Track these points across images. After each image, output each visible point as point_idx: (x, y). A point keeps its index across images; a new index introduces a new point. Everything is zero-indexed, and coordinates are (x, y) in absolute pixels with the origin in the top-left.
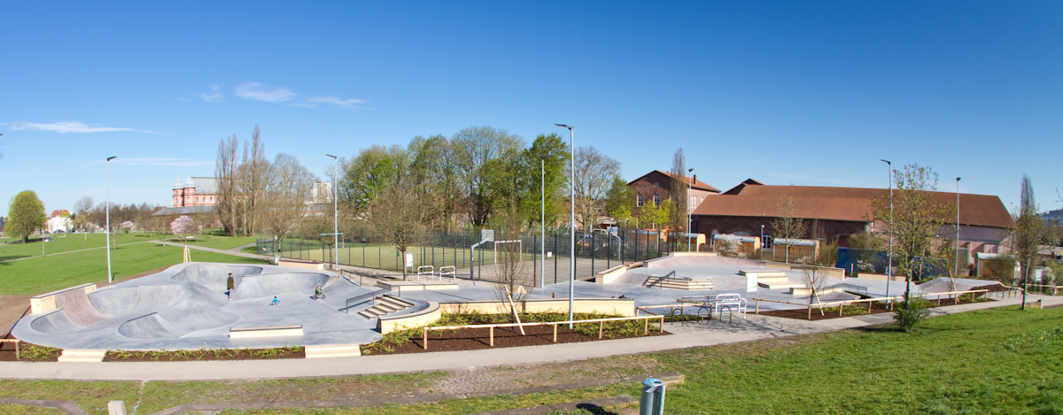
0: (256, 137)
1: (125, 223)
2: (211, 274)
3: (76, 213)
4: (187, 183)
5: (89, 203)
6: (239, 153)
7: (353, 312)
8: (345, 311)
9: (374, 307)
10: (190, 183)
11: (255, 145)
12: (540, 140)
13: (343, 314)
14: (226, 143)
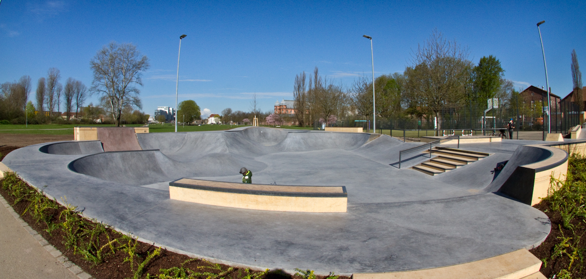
0: (316, 73)
1: (245, 119)
2: (269, 135)
3: (223, 116)
4: (282, 103)
5: (229, 111)
6: (307, 81)
7: (406, 167)
8: (398, 166)
9: (431, 161)
10: (283, 103)
11: (316, 77)
12: (483, 61)
13: (395, 169)
14: (299, 76)
